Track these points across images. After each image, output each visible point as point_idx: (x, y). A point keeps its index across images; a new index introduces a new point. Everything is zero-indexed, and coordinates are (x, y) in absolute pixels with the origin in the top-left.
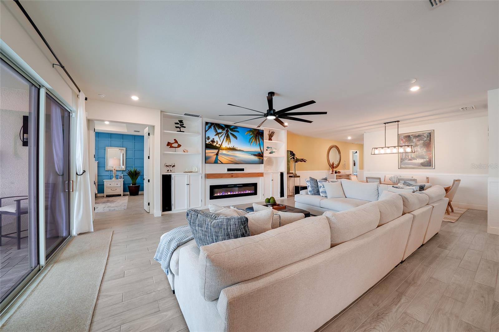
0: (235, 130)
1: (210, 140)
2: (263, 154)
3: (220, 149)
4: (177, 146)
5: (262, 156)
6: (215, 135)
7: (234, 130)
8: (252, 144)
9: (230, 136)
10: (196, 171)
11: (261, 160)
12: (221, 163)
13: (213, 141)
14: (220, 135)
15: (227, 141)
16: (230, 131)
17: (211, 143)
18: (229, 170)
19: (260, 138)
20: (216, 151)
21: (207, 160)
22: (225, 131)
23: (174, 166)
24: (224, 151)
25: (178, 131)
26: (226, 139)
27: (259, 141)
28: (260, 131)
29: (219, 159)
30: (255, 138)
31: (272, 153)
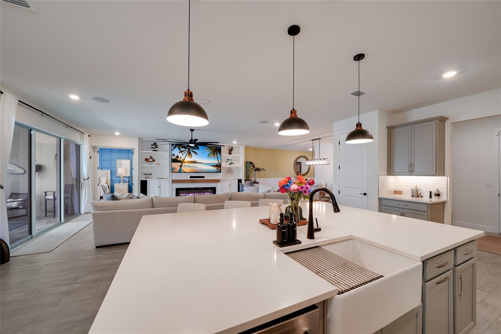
0: (196, 148)
1: (175, 157)
2: (221, 165)
3: (183, 162)
4: (152, 161)
5: (221, 167)
6: (179, 153)
7: (194, 148)
8: (210, 158)
9: (192, 153)
10: (166, 178)
11: (219, 170)
13: (177, 157)
14: (183, 153)
15: (189, 157)
16: (191, 149)
17: (176, 159)
18: (191, 177)
19: (218, 153)
20: (180, 164)
21: (173, 170)
22: (187, 150)
23: (151, 174)
24: (186, 163)
25: (153, 151)
26: (188, 155)
27: (217, 156)
28: (218, 148)
29: (182, 169)
30: (213, 153)
31: (232, 164)
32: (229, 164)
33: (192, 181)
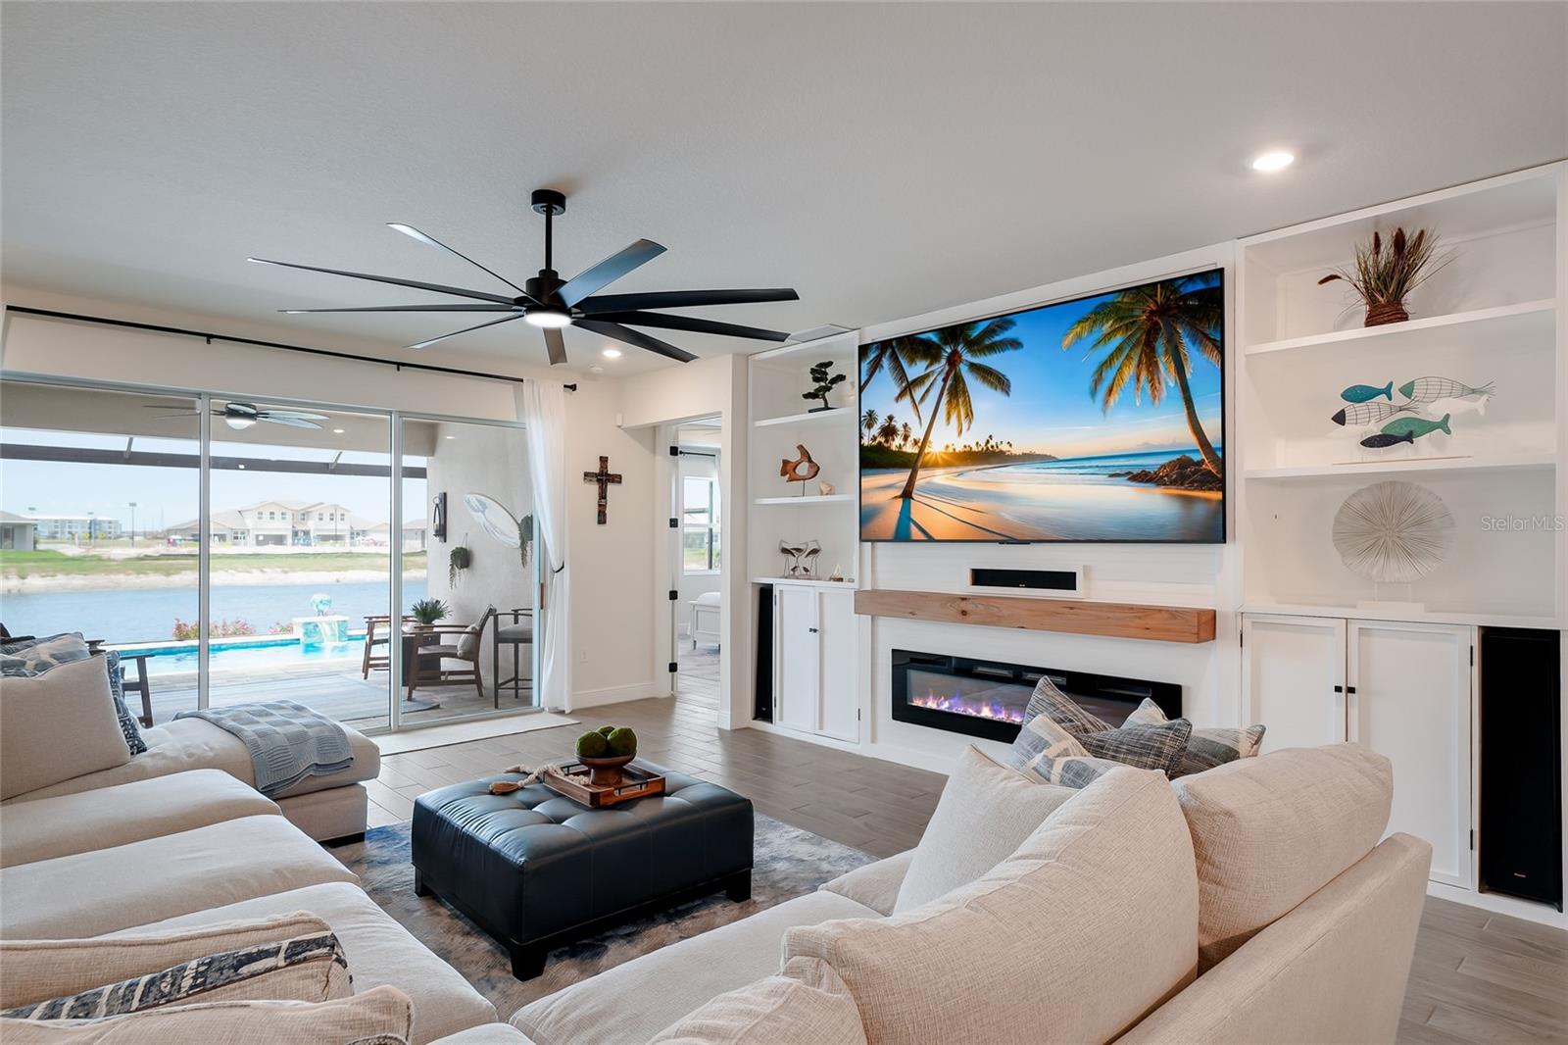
0: (997, 338)
2: (1222, 464)
3: (919, 464)
4: (808, 472)
5: (1218, 481)
6: (897, 399)
7: (988, 342)
8: (1112, 403)
11: (1200, 511)
12: (923, 537)
13: (889, 431)
14: (918, 393)
15: (954, 418)
16: (967, 357)
17: (880, 443)
18: (981, 577)
19: (1186, 341)
20: (900, 478)
22: (941, 365)
24: (939, 471)
25: (811, 411)
26: (949, 402)
27: (1180, 370)
28: (1190, 288)
29: (912, 517)
30: (1138, 351)
31: (1409, 438)
33: (963, 605)
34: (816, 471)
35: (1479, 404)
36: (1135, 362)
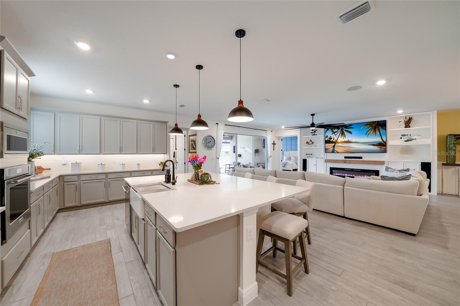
0: (350, 127)
1: (328, 138)
2: (386, 143)
3: (336, 143)
5: (386, 146)
6: (332, 134)
7: (348, 127)
8: (369, 136)
9: (345, 132)
11: (383, 149)
13: (330, 138)
14: (336, 134)
15: (342, 137)
16: (344, 129)
17: (329, 140)
18: (345, 157)
19: (380, 129)
21: (326, 151)
22: (340, 130)
23: (312, 154)
24: (340, 144)
25: (312, 135)
26: (341, 135)
27: (380, 132)
28: (381, 122)
29: (335, 150)
30: (373, 130)
31: (411, 141)
32: (405, 141)
33: (345, 161)
34: (313, 143)
35: (420, 137)
36: (373, 131)
